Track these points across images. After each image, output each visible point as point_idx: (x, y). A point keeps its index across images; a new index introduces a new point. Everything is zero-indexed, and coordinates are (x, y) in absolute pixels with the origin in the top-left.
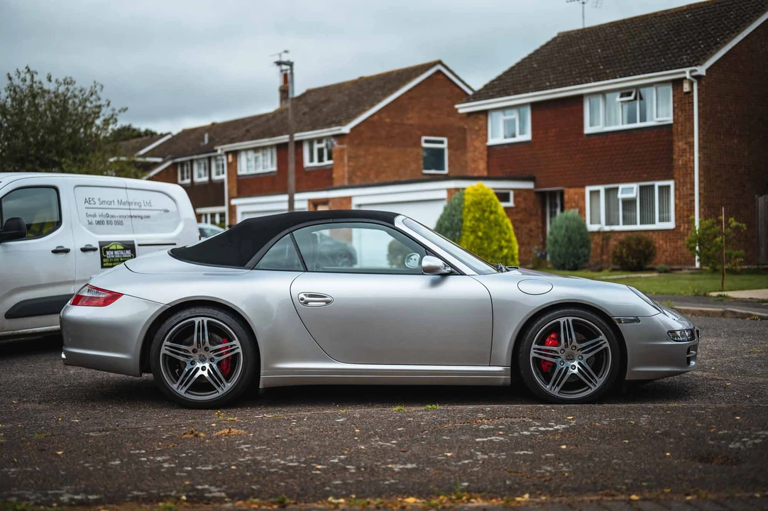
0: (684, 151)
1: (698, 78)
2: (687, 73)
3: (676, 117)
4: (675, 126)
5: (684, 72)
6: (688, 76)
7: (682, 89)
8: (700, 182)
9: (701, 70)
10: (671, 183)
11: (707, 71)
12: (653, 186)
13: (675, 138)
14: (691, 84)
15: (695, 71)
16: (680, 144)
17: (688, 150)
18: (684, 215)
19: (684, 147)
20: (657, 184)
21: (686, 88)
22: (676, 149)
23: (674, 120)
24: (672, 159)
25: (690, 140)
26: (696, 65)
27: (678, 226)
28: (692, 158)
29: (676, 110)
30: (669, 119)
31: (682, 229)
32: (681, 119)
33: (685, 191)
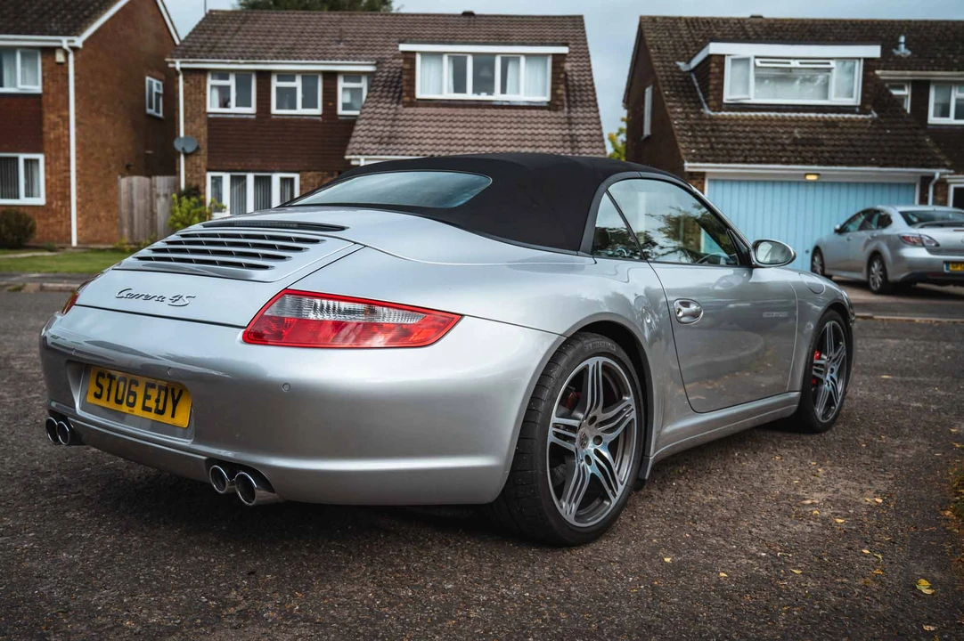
0: (56, 125)
1: (75, 49)
2: (65, 42)
3: (46, 87)
4: (45, 97)
5: (60, 41)
6: (65, 45)
7: (54, 58)
8: (77, 158)
9: (79, 42)
10: (41, 157)
11: (85, 43)
12: (16, 159)
13: (45, 110)
14: (66, 54)
15: (73, 41)
16: (51, 117)
17: (61, 123)
18: (58, 191)
19: (57, 120)
20: (22, 157)
21: (60, 58)
22: (46, 122)
23: (43, 89)
24: (41, 133)
25: (65, 113)
26: (74, 35)
27: (49, 202)
28: (66, 132)
29: (46, 80)
30: (37, 88)
31: (54, 206)
32: (52, 90)
33: (59, 165)
